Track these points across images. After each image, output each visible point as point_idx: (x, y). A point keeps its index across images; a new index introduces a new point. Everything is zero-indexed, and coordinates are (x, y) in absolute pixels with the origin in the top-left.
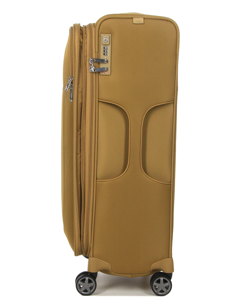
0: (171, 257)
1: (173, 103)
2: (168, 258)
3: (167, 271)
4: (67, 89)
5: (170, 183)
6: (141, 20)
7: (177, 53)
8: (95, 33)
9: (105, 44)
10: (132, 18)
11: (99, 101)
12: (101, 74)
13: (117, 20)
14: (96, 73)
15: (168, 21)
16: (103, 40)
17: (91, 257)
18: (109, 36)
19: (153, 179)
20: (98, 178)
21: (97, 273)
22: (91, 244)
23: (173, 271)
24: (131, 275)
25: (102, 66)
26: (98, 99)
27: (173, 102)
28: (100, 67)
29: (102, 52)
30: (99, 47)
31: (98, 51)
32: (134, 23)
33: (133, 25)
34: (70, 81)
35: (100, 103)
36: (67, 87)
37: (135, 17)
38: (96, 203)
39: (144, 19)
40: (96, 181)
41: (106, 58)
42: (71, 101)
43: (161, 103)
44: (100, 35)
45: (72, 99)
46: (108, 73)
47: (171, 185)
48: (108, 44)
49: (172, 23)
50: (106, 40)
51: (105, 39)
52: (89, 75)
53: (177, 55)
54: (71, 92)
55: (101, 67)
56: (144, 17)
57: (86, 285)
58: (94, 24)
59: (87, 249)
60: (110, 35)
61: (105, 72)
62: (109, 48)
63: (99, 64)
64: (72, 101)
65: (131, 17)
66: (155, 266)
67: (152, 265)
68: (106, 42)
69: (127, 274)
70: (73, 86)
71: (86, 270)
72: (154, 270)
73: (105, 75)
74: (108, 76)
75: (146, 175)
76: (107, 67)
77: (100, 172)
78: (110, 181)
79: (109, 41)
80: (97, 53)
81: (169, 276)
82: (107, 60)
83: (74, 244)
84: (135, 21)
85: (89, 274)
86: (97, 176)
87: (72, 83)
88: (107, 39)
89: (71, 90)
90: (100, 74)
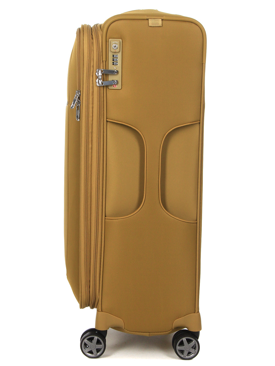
0: (198, 312)
1: (198, 124)
2: (195, 313)
3: (193, 330)
4: (73, 106)
5: (196, 222)
6: (160, 22)
7: (204, 62)
8: (102, 38)
9: (114, 51)
10: (148, 19)
11: (107, 121)
12: (110, 88)
13: (128, 21)
14: (103, 86)
15: (192, 22)
16: (111, 46)
17: (100, 312)
18: (119, 42)
19: (175, 216)
20: (107, 215)
21: (107, 330)
22: (99, 295)
23: (201, 329)
24: (148, 333)
25: (111, 78)
26: (107, 119)
27: (199, 122)
28: (108, 80)
29: (110, 62)
30: (107, 54)
31: (106, 60)
32: (150, 25)
33: (149, 27)
34: (77, 96)
35: (108, 123)
36: (74, 103)
37: (151, 19)
38: (105, 245)
39: (162, 20)
40: (105, 219)
41: (116, 69)
42: (77, 120)
43: (184, 124)
44: (107, 40)
45: (80, 118)
46: (118, 87)
47: (197, 223)
48: (118, 51)
49: (197, 25)
50: (115, 47)
51: (115, 45)
52: (96, 89)
53: (204, 64)
54: (78, 110)
55: (110, 80)
56: (162, 18)
57: (93, 345)
58: (100, 26)
59: (94, 302)
60: (121, 40)
61: (115, 86)
62: (119, 56)
63: (107, 76)
64: (79, 120)
65: (146, 17)
66: (178, 322)
67: (175, 321)
68: (115, 49)
69: (144, 332)
70: (80, 103)
71: (93, 326)
72: (177, 328)
73: (115, 89)
74: (118, 90)
75: (166, 212)
76: (117, 80)
77: (110, 207)
78: (122, 219)
79: (119, 48)
80: (104, 62)
81: (196, 335)
82: (117, 71)
83: (80, 294)
84: (151, 22)
85: (96, 332)
86: (106, 213)
87: (79, 98)
88: (117, 46)
89: (78, 107)
90: (108, 88)
